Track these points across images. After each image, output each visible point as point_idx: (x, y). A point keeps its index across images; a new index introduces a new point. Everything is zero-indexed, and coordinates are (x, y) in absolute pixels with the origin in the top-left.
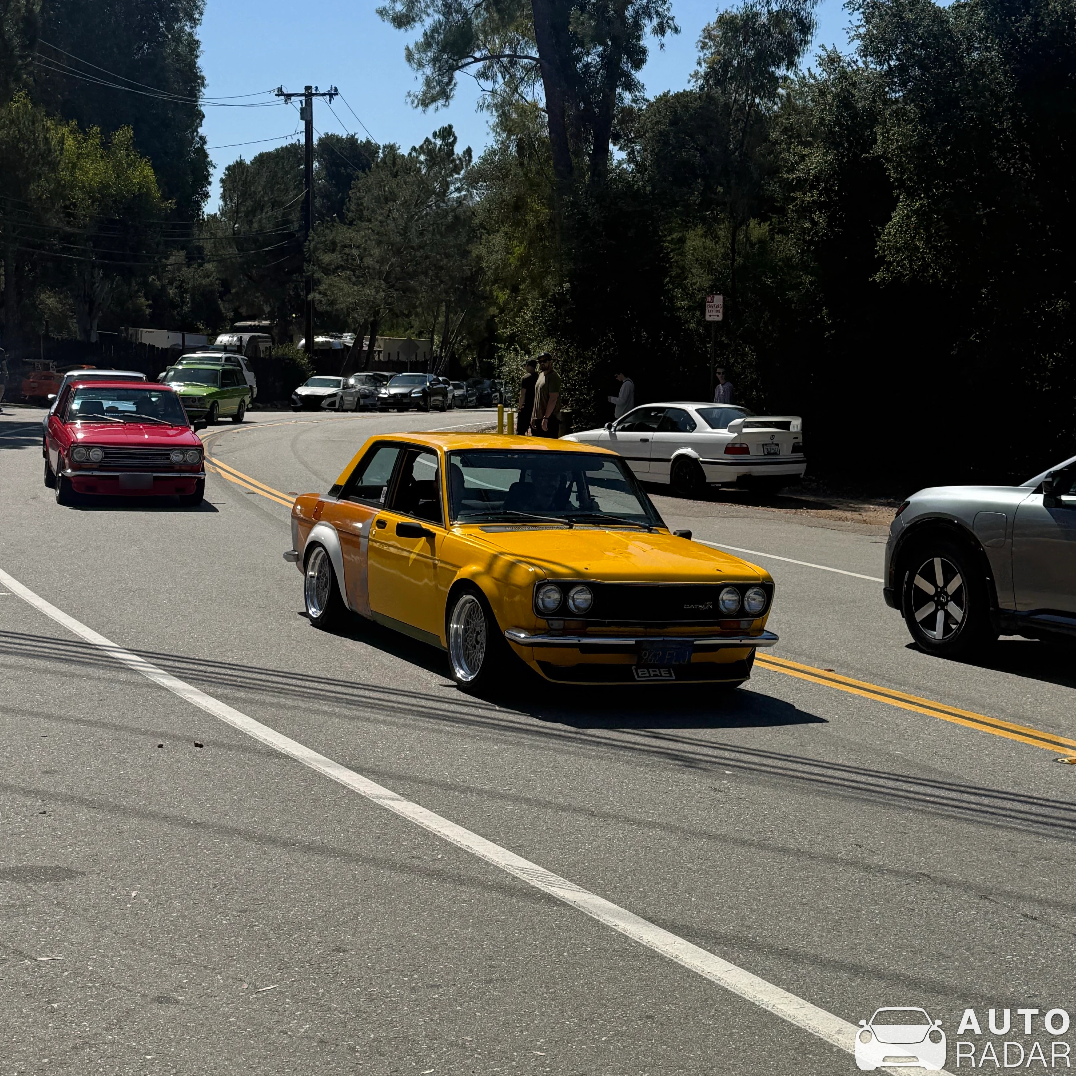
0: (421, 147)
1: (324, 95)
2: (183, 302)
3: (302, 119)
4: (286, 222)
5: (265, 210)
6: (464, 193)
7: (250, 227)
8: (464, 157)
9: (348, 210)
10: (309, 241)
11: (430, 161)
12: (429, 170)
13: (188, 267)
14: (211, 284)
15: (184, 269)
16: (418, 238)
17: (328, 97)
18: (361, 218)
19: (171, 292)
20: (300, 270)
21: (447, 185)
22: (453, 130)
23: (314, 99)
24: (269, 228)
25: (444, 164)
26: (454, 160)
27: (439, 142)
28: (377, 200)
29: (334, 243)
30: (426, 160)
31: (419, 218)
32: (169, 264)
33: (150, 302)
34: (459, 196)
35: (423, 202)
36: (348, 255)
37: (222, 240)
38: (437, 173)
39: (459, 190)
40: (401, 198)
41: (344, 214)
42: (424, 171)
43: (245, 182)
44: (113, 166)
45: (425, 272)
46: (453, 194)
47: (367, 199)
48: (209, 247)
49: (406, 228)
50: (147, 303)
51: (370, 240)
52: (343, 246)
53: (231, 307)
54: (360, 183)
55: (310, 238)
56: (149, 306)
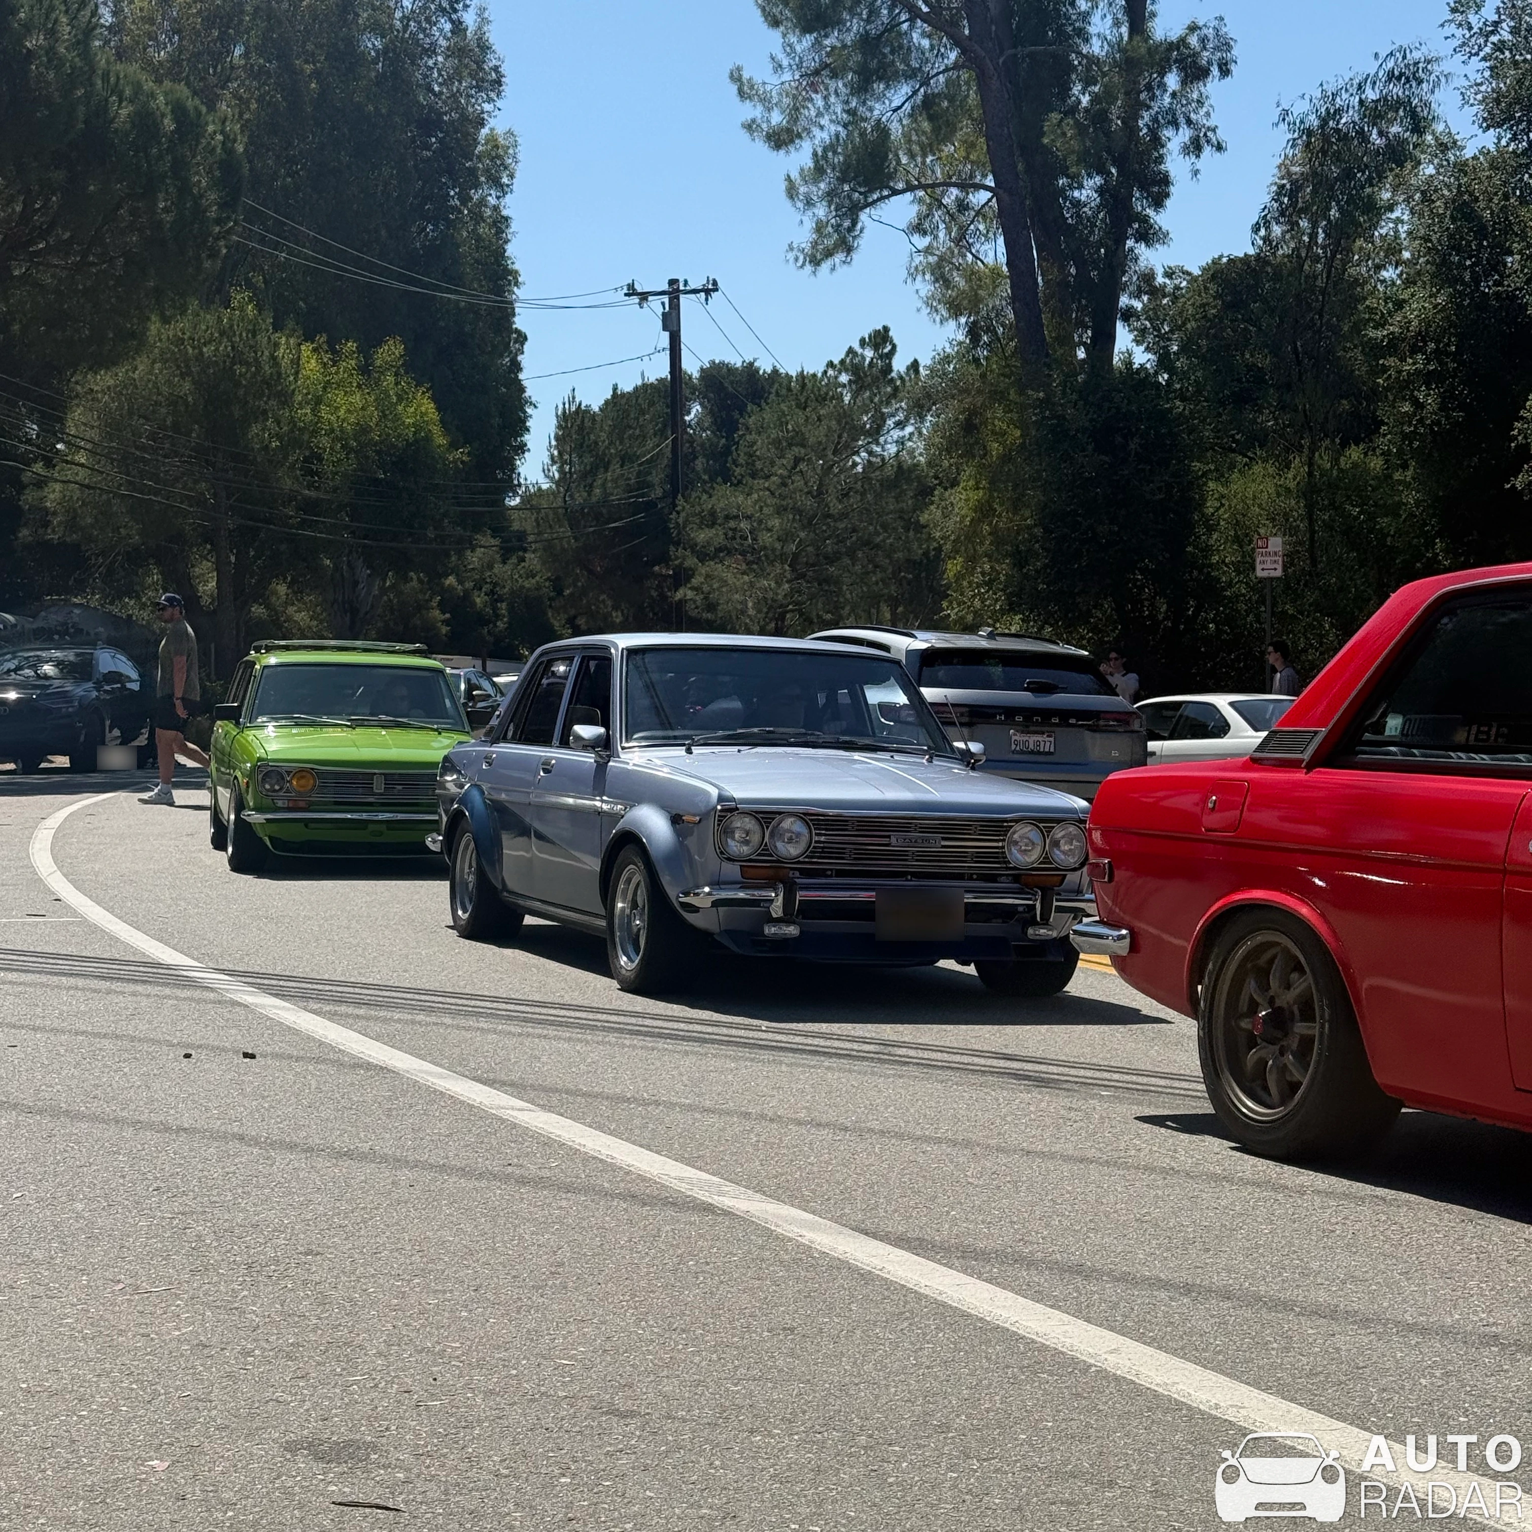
0: (842, 362)
1: (695, 291)
2: (498, 616)
3: (664, 329)
4: (643, 485)
5: (612, 468)
6: (909, 429)
7: (589, 495)
8: (907, 374)
9: (735, 462)
10: (678, 512)
12: (854, 398)
13: (504, 563)
14: (538, 588)
15: (498, 568)
16: (840, 501)
17: (703, 294)
18: (753, 476)
19: (478, 600)
20: (664, 559)
21: (883, 418)
22: (891, 333)
23: (683, 298)
24: (617, 496)
25: (878, 388)
26: (892, 379)
27: (869, 353)
28: (777, 442)
29: (713, 513)
30: (850, 381)
31: (841, 471)
32: (474, 558)
33: (448, 615)
34: (901, 434)
35: (847, 446)
36: (734, 530)
37: (547, 516)
38: (868, 402)
39: (900, 425)
40: (812, 440)
41: (729, 469)
42: (847, 399)
43: (581, 428)
44: (376, 400)
45: (852, 554)
46: (892, 432)
47: (761, 446)
48: (529, 527)
49: (820, 485)
50: (443, 617)
51: (767, 506)
52: (727, 518)
53: (563, 617)
54: (751, 421)
55: (679, 508)
56: (446, 622)
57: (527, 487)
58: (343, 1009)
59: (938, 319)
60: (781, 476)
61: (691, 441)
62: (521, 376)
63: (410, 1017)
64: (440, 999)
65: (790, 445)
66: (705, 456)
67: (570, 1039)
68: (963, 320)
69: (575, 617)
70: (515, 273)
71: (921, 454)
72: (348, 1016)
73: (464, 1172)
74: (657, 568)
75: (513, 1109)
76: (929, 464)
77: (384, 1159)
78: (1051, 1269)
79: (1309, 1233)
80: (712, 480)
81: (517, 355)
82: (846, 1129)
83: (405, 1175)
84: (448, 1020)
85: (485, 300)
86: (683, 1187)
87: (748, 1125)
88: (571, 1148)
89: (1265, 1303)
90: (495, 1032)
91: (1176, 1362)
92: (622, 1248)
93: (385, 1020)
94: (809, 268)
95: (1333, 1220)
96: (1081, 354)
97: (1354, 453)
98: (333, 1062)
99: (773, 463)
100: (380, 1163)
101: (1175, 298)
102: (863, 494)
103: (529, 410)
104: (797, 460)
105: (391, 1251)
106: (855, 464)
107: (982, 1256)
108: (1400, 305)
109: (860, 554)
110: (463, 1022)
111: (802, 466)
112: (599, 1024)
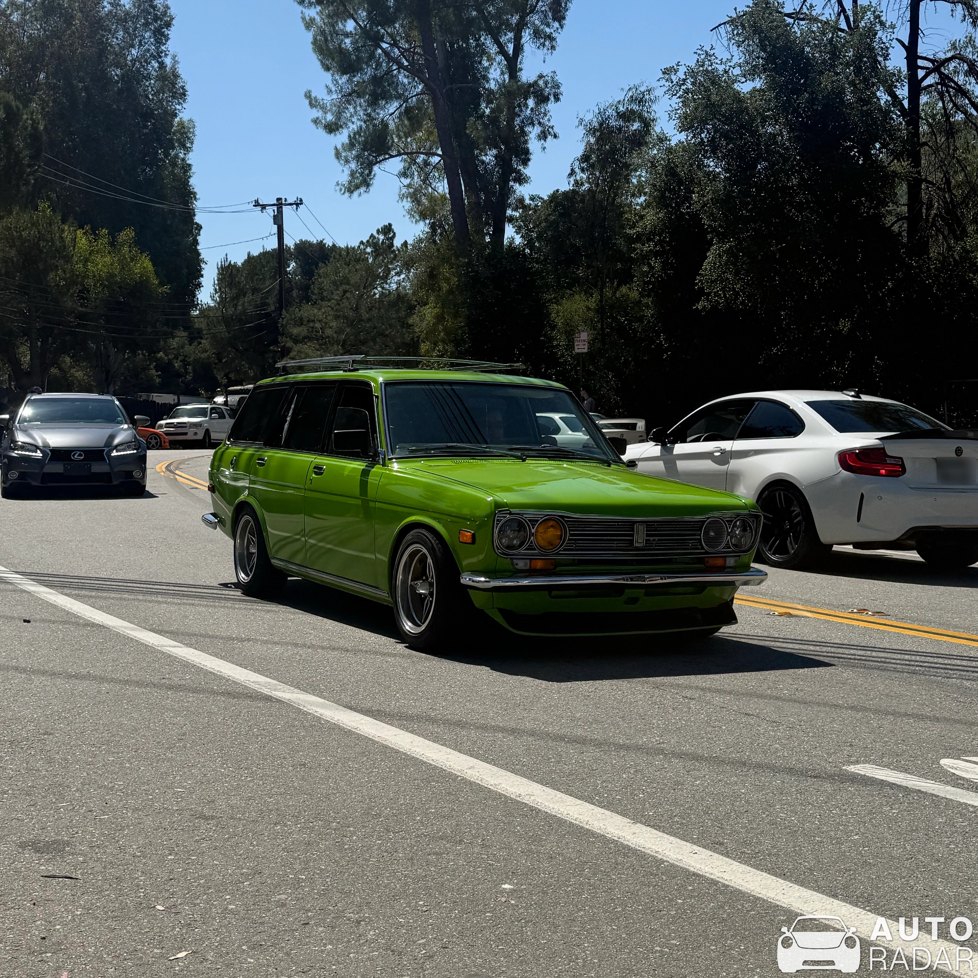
0: (368, 241)
1: (291, 204)
2: (187, 373)
3: (275, 224)
4: (264, 304)
5: (247, 295)
6: (403, 276)
7: (235, 309)
8: (401, 248)
9: (313, 293)
10: (283, 318)
11: (375, 252)
12: (374, 260)
13: (190, 345)
14: (209, 358)
15: (187, 347)
16: (367, 313)
17: (295, 206)
18: (322, 299)
19: (176, 365)
20: (275, 342)
21: (389, 271)
22: (393, 227)
23: (284, 207)
24: (250, 310)
25: (386, 255)
26: (394, 251)
27: (381, 237)
28: (334, 283)
29: (301, 319)
30: (372, 251)
31: (367, 298)
32: (174, 343)
33: (160, 373)
34: (399, 278)
35: (371, 285)
36: (313, 328)
37: (213, 320)
38: (381, 262)
39: (398, 274)
40: (352, 282)
41: (309, 296)
42: (370, 261)
43: (231, 275)
44: (118, 260)
45: (374, 341)
46: (394, 278)
47: (326, 283)
48: (203, 326)
49: (357, 305)
50: (157, 374)
51: (330, 315)
52: (309, 321)
53: (223, 374)
54: (321, 271)
55: (283, 316)
56: (158, 376)
57: (202, 305)
58: (83, 592)
59: (414, 221)
60: (336, 300)
61: (290, 281)
62: (198, 247)
63: (120, 596)
64: (138, 585)
65: (341, 284)
66: (297, 289)
67: (206, 606)
68: (427, 221)
69: (229, 373)
70: (195, 194)
71: (409, 289)
72: (85, 596)
73: (139, 684)
74: (271, 348)
75: (170, 646)
76: (414, 293)
77: (95, 678)
78: (444, 724)
79: (577, 697)
80: (301, 302)
81: (196, 236)
82: (347, 651)
83: (105, 687)
84: (141, 597)
85: (179, 208)
86: (256, 687)
87: (296, 651)
88: (198, 667)
89: (551, 737)
90: (166, 603)
91: (503, 772)
92: (219, 723)
93: (106, 598)
94: (347, 194)
95: (590, 690)
96: (488, 239)
97: (624, 289)
98: (73, 624)
99: (332, 293)
100: (93, 680)
101: (535, 211)
102: (379, 309)
103: (203, 266)
104: (345, 292)
105: (92, 731)
106: (375, 294)
107: (410, 718)
108: (642, 217)
109: (378, 340)
110: (149, 598)
111: (348, 295)
112: (223, 596)
